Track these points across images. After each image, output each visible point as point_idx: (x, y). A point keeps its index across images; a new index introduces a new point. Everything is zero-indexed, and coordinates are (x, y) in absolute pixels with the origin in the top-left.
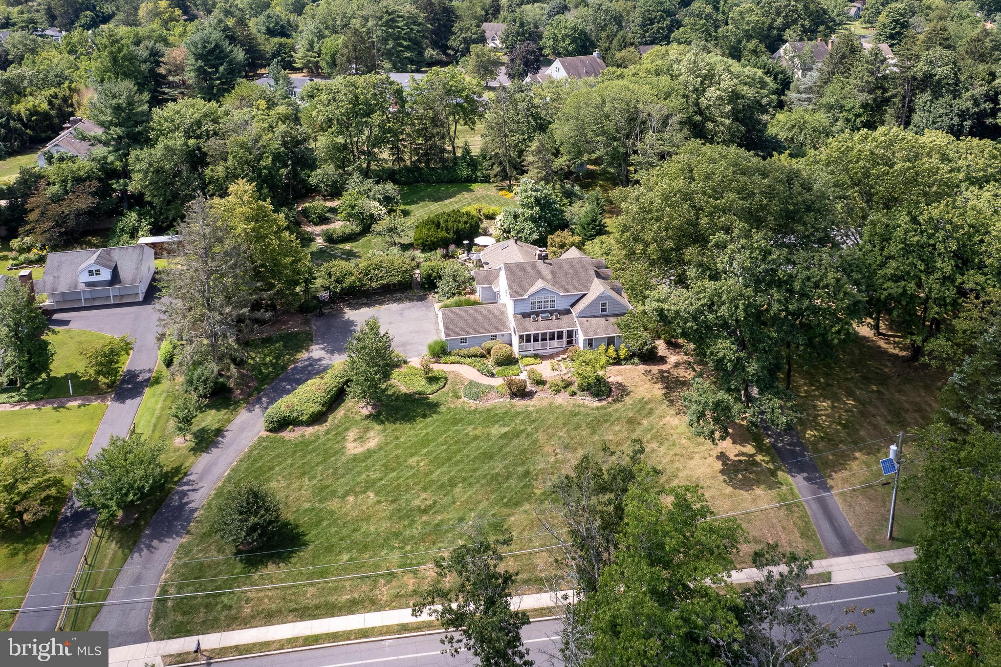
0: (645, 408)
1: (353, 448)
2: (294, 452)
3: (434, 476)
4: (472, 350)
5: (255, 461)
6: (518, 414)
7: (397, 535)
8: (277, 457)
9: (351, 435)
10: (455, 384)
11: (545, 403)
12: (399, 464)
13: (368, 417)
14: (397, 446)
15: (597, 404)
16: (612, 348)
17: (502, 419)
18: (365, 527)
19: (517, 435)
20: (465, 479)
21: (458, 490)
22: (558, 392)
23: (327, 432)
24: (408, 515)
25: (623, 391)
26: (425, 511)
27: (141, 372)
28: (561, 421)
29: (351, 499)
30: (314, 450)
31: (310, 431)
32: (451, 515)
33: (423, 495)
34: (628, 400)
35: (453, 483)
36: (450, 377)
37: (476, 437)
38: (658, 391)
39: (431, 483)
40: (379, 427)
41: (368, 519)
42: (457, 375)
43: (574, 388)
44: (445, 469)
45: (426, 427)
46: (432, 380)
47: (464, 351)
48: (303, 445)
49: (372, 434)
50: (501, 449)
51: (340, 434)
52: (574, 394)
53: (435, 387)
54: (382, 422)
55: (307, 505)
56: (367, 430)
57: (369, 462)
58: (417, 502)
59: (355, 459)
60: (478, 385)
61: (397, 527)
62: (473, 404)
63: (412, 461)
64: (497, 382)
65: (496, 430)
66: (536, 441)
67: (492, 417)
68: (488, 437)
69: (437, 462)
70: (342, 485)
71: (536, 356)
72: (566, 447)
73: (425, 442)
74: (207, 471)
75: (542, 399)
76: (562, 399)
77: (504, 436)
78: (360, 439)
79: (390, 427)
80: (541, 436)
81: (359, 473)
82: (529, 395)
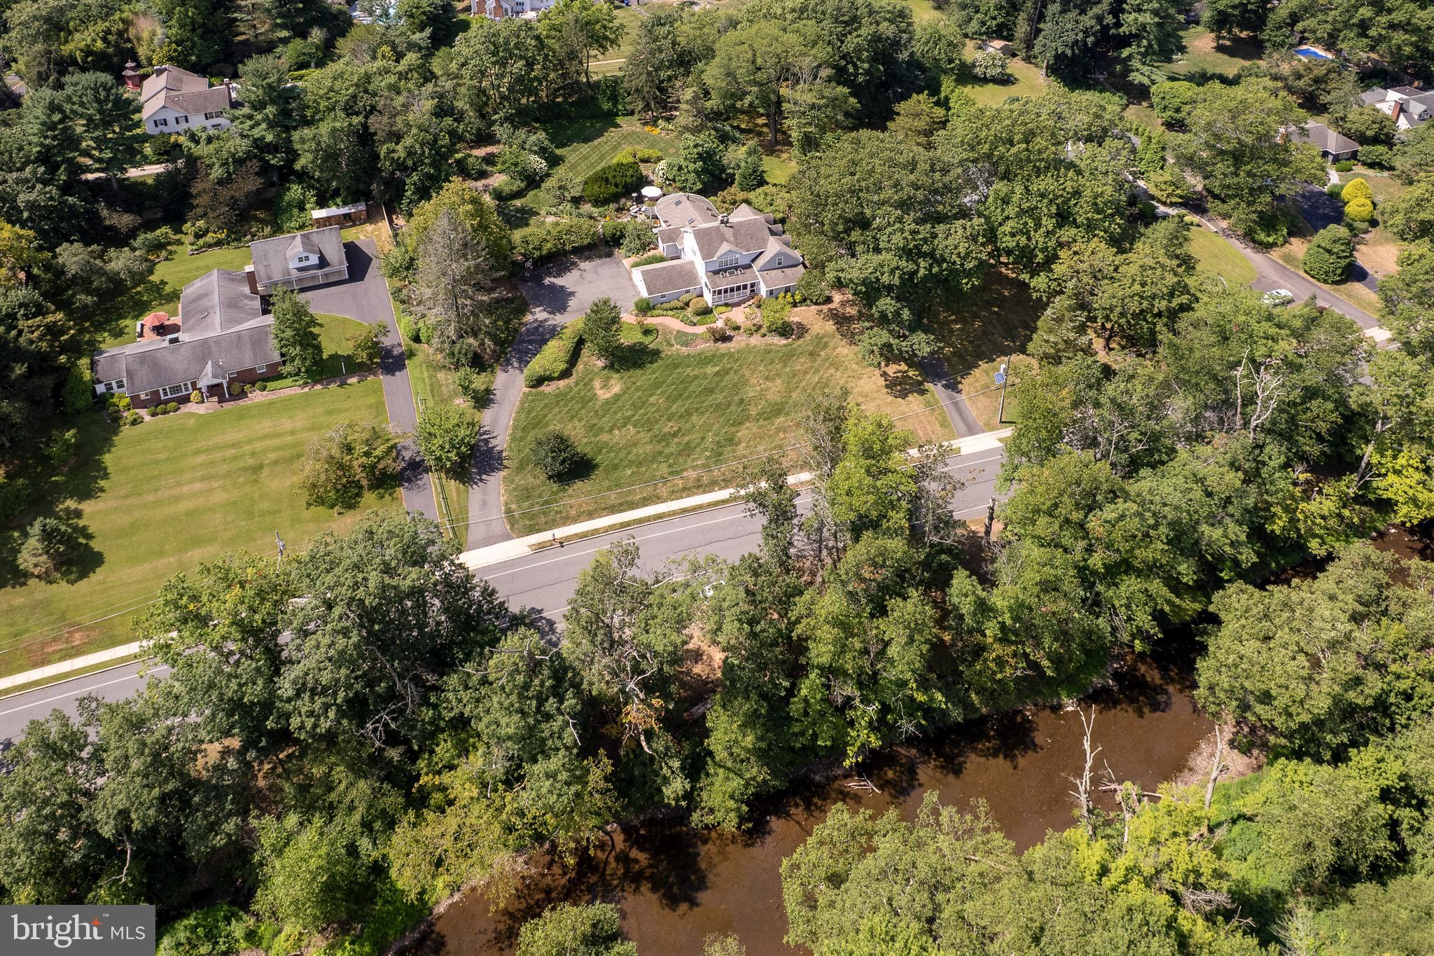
0: (821, 342)
1: (603, 395)
2: (558, 402)
3: (673, 409)
4: (672, 304)
5: (529, 412)
6: (724, 355)
7: (660, 453)
8: (545, 406)
9: (597, 384)
10: (665, 334)
11: (743, 345)
12: (644, 403)
13: (604, 368)
14: (637, 389)
15: (783, 342)
16: (789, 294)
17: (711, 361)
18: (635, 451)
19: (727, 372)
20: (697, 410)
21: (694, 418)
22: (751, 334)
23: (577, 384)
24: (664, 439)
25: (802, 330)
26: (675, 435)
27: (393, 346)
28: (758, 358)
29: (616, 432)
30: (573, 398)
31: (562, 383)
32: (695, 436)
33: (670, 424)
34: (808, 337)
35: (689, 413)
36: (660, 328)
37: (696, 377)
38: (830, 326)
39: (673, 415)
40: (617, 376)
41: (635, 445)
42: (665, 327)
43: (763, 330)
44: (679, 403)
45: (654, 372)
46: (647, 332)
47: (666, 306)
48: (561, 397)
49: (613, 382)
50: (718, 384)
51: (587, 382)
52: (764, 335)
53: (650, 338)
54: (618, 371)
55: (586, 440)
56: (608, 379)
57: (620, 403)
58: (666, 430)
59: (607, 402)
60: (686, 334)
61: (659, 448)
62: (685, 350)
63: (652, 399)
64: (701, 329)
65: (710, 370)
66: (743, 376)
67: (704, 360)
68: (705, 376)
69: (672, 399)
70: (606, 422)
71: (726, 305)
72: (767, 378)
73: (657, 385)
74: (495, 422)
75: (739, 341)
76: (755, 340)
77: (717, 374)
78: (605, 386)
79: (626, 374)
80: (747, 373)
81: (616, 413)
82: (729, 339)
